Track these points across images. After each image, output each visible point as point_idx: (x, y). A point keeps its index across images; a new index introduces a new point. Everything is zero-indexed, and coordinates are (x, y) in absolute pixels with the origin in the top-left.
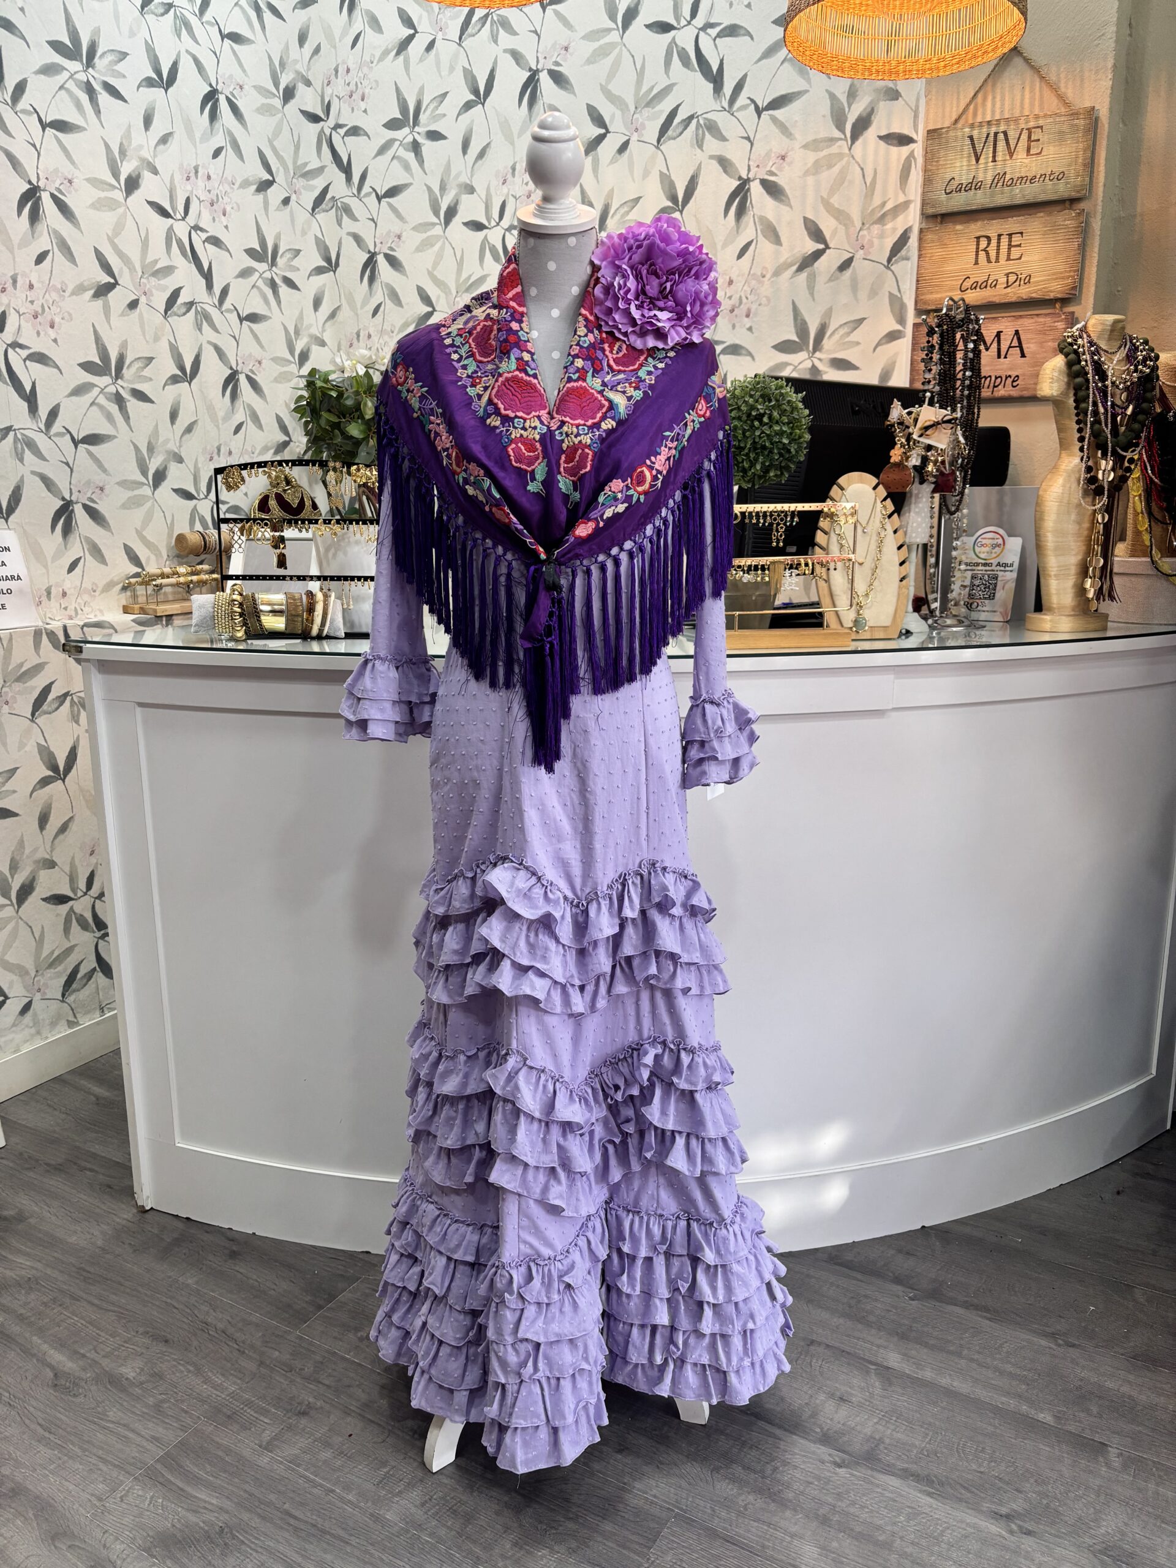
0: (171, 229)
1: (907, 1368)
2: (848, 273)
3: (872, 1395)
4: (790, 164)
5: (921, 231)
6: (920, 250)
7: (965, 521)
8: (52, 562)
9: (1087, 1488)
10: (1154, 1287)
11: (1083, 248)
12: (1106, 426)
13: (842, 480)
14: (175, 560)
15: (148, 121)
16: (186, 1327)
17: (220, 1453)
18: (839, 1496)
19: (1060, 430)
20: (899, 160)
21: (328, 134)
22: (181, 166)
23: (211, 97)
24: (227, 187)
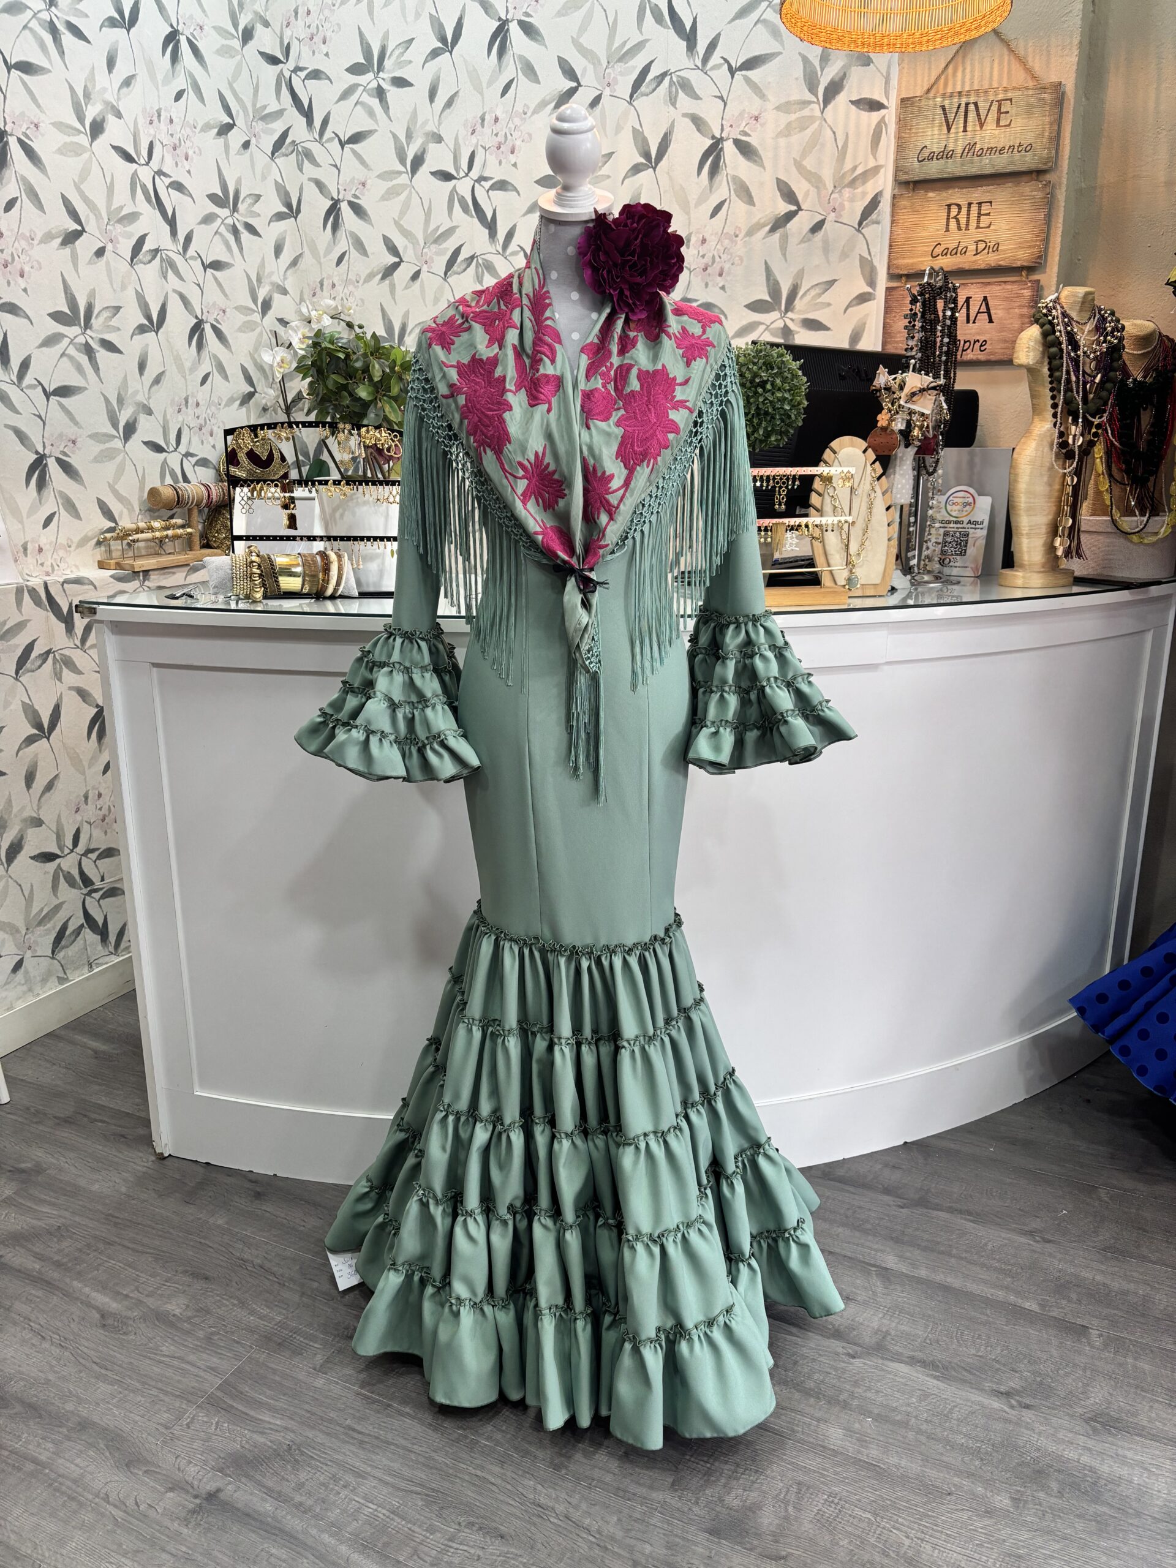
0: (134, 177)
1: (904, 1268)
2: (820, 235)
3: (875, 1293)
4: (762, 125)
5: (894, 197)
6: (892, 216)
7: (940, 481)
8: (28, 517)
9: (1075, 1365)
10: (1115, 1187)
12: (1078, 392)
13: (834, 444)
14: (147, 514)
15: (111, 63)
16: (223, 1264)
17: (277, 1378)
18: (856, 1384)
19: (1034, 396)
20: (869, 125)
21: (288, 77)
22: (144, 110)
23: (172, 38)
24: (188, 130)
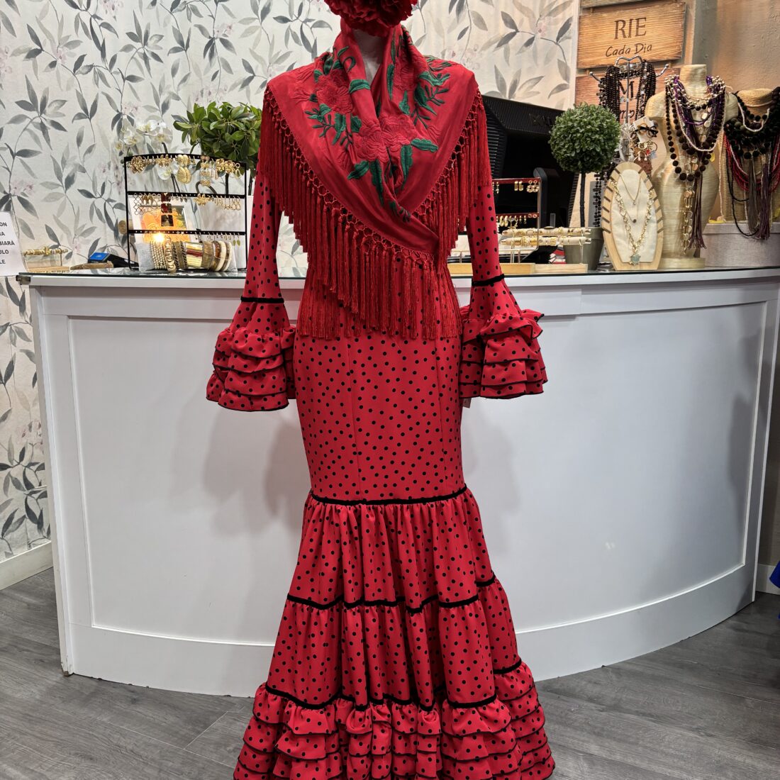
0: (78, 16)
1: (604, 754)
2: (532, 46)
3: (582, 772)
5: (580, 18)
6: (580, 29)
10: (758, 698)
11: (685, 27)
16: (105, 749)
